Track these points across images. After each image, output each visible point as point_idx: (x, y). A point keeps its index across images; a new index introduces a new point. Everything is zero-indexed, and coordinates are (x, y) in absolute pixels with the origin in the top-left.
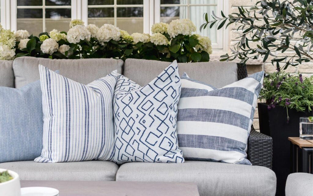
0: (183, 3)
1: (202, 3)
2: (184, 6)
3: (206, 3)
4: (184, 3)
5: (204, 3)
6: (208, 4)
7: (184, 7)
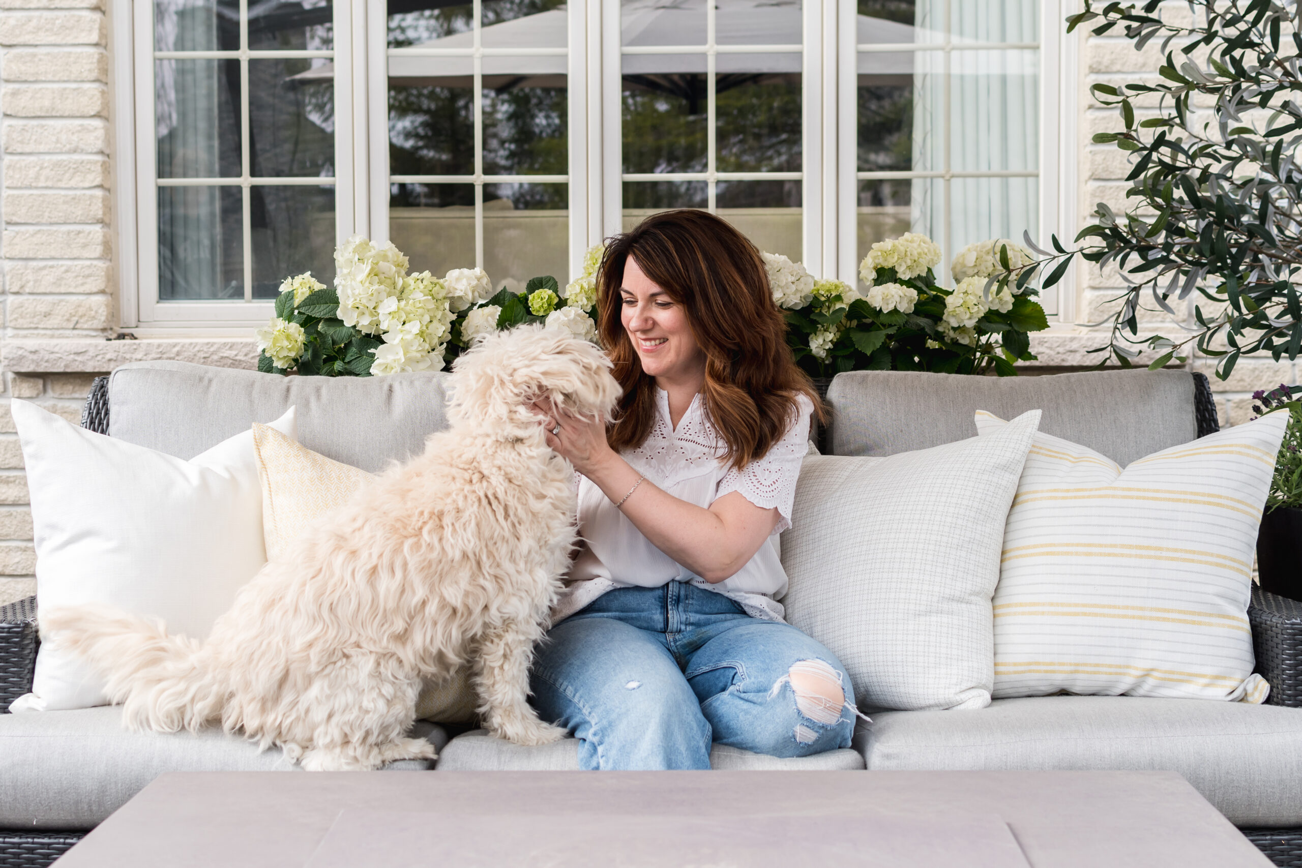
0: (925, 168)
1: (984, 169)
2: (925, 177)
3: (996, 168)
4: (929, 165)
5: (989, 168)
6: (1004, 172)
7: (929, 180)
